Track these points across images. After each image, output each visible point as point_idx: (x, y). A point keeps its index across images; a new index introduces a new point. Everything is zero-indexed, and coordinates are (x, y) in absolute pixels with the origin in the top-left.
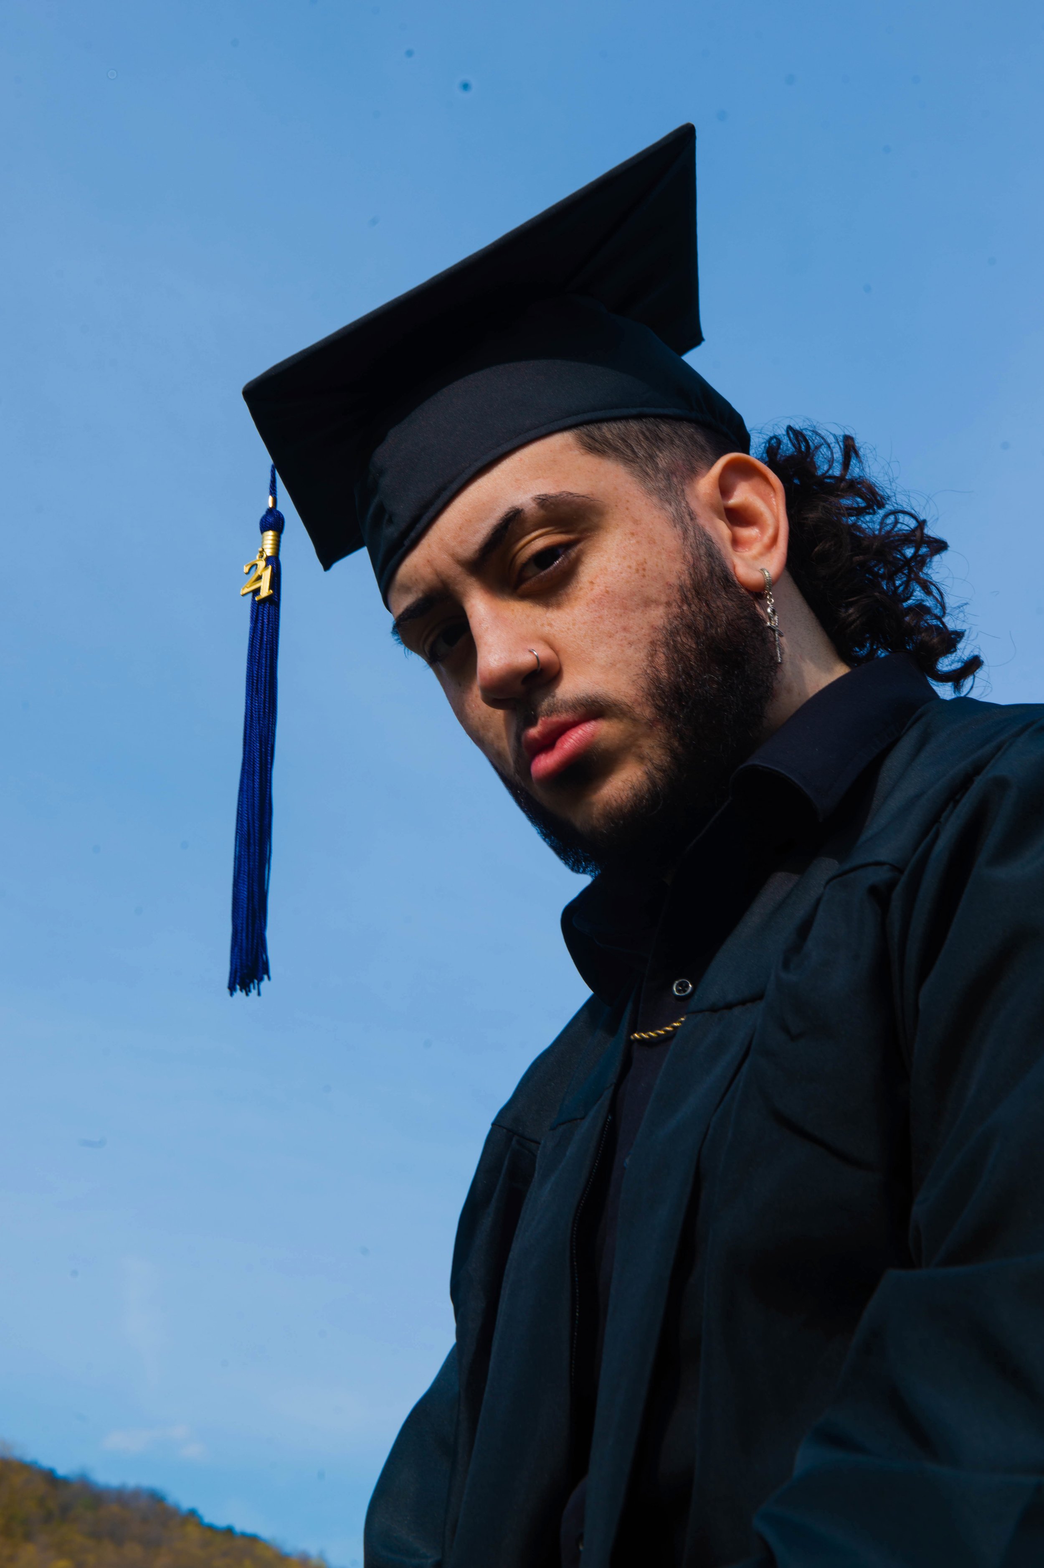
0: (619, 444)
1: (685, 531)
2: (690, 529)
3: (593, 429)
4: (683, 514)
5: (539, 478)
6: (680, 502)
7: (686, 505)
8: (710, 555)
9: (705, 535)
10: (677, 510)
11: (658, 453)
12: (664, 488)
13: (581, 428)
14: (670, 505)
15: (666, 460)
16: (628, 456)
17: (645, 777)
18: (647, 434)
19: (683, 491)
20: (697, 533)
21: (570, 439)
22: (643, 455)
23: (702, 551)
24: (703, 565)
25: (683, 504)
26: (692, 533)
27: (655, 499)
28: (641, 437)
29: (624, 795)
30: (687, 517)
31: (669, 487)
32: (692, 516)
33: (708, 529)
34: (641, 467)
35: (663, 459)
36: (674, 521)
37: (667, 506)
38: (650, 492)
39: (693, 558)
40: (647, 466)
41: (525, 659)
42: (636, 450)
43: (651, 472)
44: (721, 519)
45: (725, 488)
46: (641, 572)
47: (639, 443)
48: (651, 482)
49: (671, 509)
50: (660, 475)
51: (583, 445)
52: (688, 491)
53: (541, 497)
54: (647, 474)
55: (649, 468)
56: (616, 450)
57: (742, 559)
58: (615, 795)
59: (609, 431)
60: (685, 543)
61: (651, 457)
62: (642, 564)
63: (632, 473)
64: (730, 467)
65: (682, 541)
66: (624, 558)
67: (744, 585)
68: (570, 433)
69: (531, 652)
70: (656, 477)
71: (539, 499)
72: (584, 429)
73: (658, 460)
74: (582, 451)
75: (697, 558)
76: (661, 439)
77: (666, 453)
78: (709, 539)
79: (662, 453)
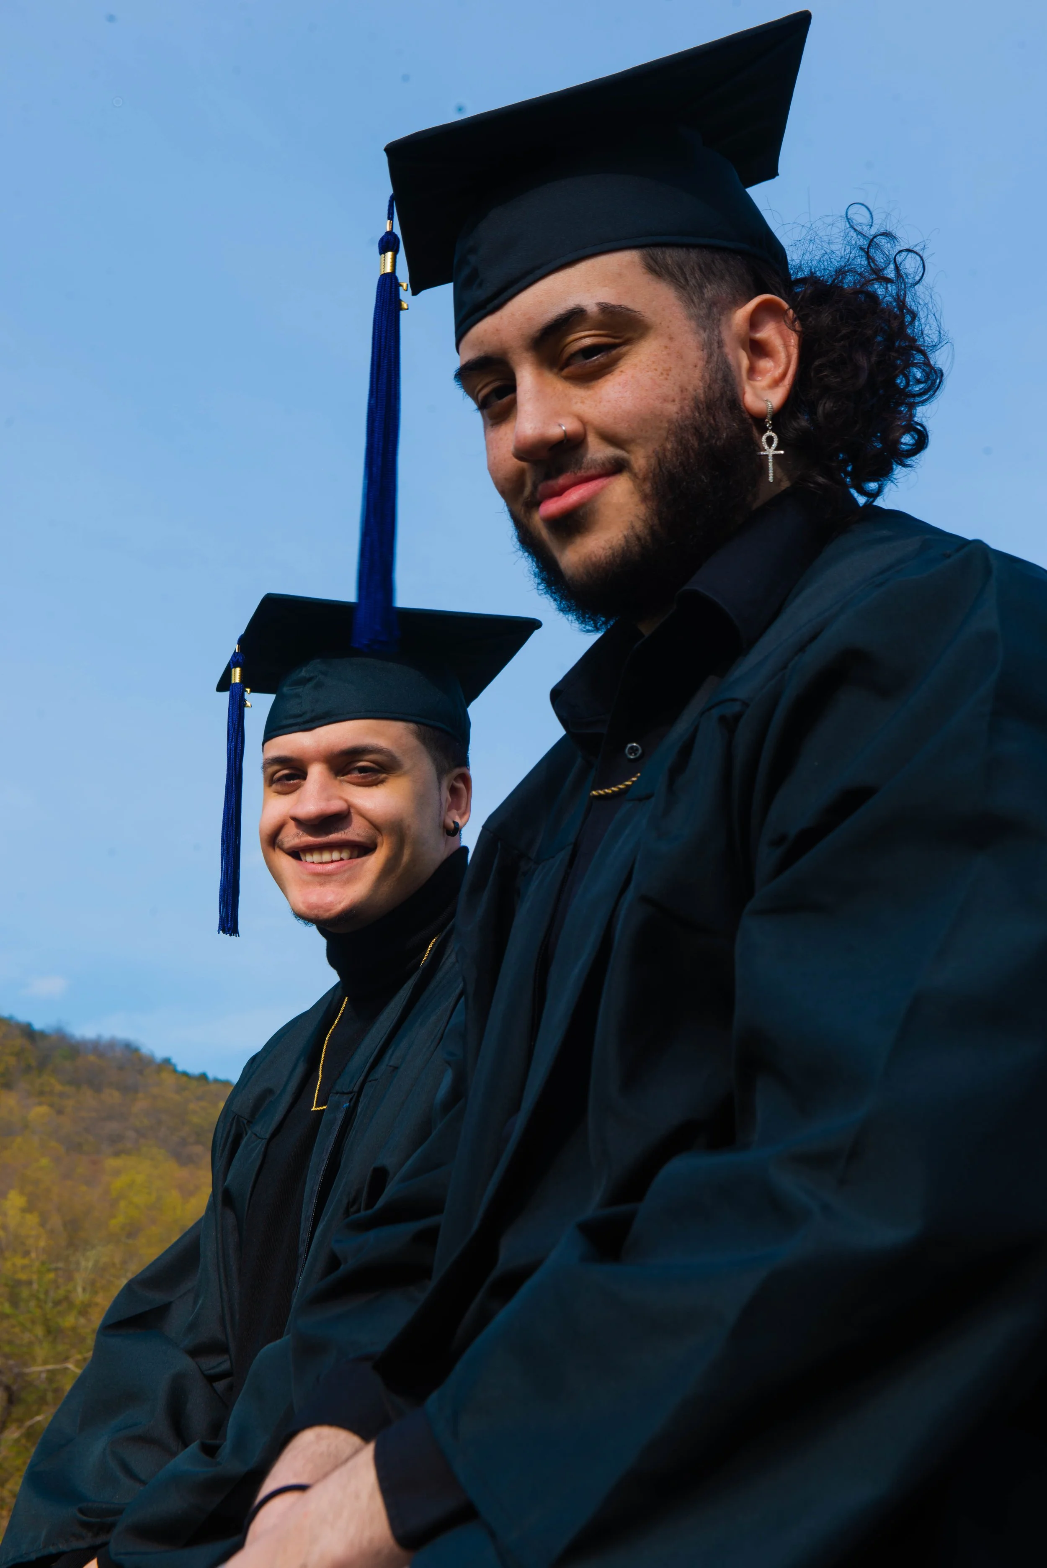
0: (676, 271)
1: (710, 356)
2: (715, 355)
3: (658, 252)
4: (713, 341)
5: (606, 286)
6: (713, 330)
7: (718, 334)
8: (725, 380)
9: (726, 362)
10: (709, 337)
11: (707, 284)
12: (704, 316)
13: (648, 249)
14: (705, 331)
15: (712, 292)
16: (680, 282)
17: (623, 539)
18: (703, 266)
19: (719, 320)
20: (720, 359)
21: (636, 257)
22: (694, 285)
23: (720, 376)
24: (717, 387)
25: (716, 333)
26: (715, 359)
27: (693, 324)
28: (696, 268)
29: (601, 552)
30: (716, 345)
31: (708, 316)
32: (721, 344)
33: (731, 358)
34: (689, 294)
35: (709, 292)
36: (703, 345)
37: (701, 332)
38: (690, 317)
39: (710, 380)
40: (694, 294)
41: (557, 430)
42: (689, 279)
43: (696, 300)
44: (744, 349)
45: (754, 322)
46: (665, 376)
47: (693, 273)
48: (694, 309)
49: (704, 335)
50: (704, 304)
51: (646, 266)
52: (723, 318)
53: (603, 305)
54: (693, 302)
55: (695, 296)
56: (672, 275)
57: (753, 387)
58: (596, 552)
59: (671, 256)
60: (707, 366)
61: (701, 287)
62: (667, 370)
63: (680, 299)
64: (763, 307)
65: (705, 363)
66: (654, 362)
67: (748, 411)
68: (637, 251)
69: (560, 425)
70: (699, 305)
71: (602, 306)
72: (650, 251)
73: (705, 291)
74: (643, 270)
75: (715, 381)
76: (714, 274)
77: (715, 286)
78: (728, 366)
79: (710, 285)
